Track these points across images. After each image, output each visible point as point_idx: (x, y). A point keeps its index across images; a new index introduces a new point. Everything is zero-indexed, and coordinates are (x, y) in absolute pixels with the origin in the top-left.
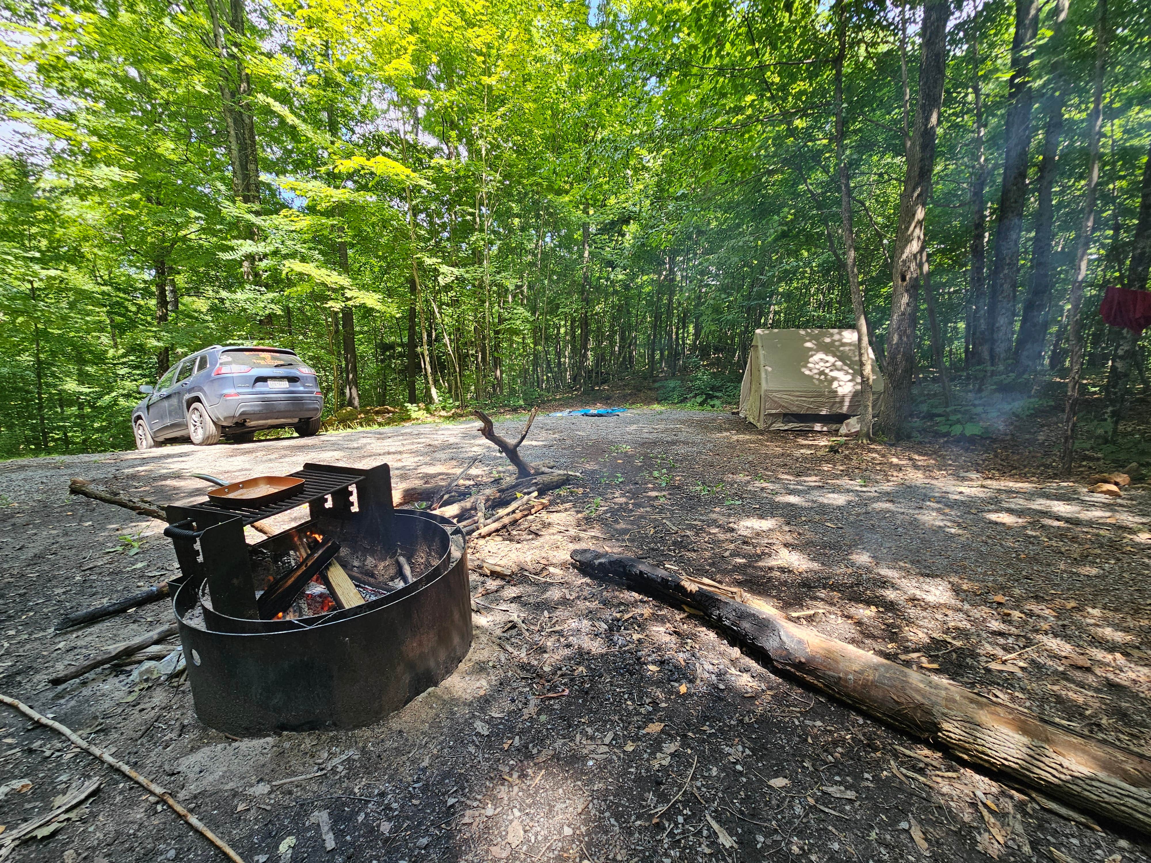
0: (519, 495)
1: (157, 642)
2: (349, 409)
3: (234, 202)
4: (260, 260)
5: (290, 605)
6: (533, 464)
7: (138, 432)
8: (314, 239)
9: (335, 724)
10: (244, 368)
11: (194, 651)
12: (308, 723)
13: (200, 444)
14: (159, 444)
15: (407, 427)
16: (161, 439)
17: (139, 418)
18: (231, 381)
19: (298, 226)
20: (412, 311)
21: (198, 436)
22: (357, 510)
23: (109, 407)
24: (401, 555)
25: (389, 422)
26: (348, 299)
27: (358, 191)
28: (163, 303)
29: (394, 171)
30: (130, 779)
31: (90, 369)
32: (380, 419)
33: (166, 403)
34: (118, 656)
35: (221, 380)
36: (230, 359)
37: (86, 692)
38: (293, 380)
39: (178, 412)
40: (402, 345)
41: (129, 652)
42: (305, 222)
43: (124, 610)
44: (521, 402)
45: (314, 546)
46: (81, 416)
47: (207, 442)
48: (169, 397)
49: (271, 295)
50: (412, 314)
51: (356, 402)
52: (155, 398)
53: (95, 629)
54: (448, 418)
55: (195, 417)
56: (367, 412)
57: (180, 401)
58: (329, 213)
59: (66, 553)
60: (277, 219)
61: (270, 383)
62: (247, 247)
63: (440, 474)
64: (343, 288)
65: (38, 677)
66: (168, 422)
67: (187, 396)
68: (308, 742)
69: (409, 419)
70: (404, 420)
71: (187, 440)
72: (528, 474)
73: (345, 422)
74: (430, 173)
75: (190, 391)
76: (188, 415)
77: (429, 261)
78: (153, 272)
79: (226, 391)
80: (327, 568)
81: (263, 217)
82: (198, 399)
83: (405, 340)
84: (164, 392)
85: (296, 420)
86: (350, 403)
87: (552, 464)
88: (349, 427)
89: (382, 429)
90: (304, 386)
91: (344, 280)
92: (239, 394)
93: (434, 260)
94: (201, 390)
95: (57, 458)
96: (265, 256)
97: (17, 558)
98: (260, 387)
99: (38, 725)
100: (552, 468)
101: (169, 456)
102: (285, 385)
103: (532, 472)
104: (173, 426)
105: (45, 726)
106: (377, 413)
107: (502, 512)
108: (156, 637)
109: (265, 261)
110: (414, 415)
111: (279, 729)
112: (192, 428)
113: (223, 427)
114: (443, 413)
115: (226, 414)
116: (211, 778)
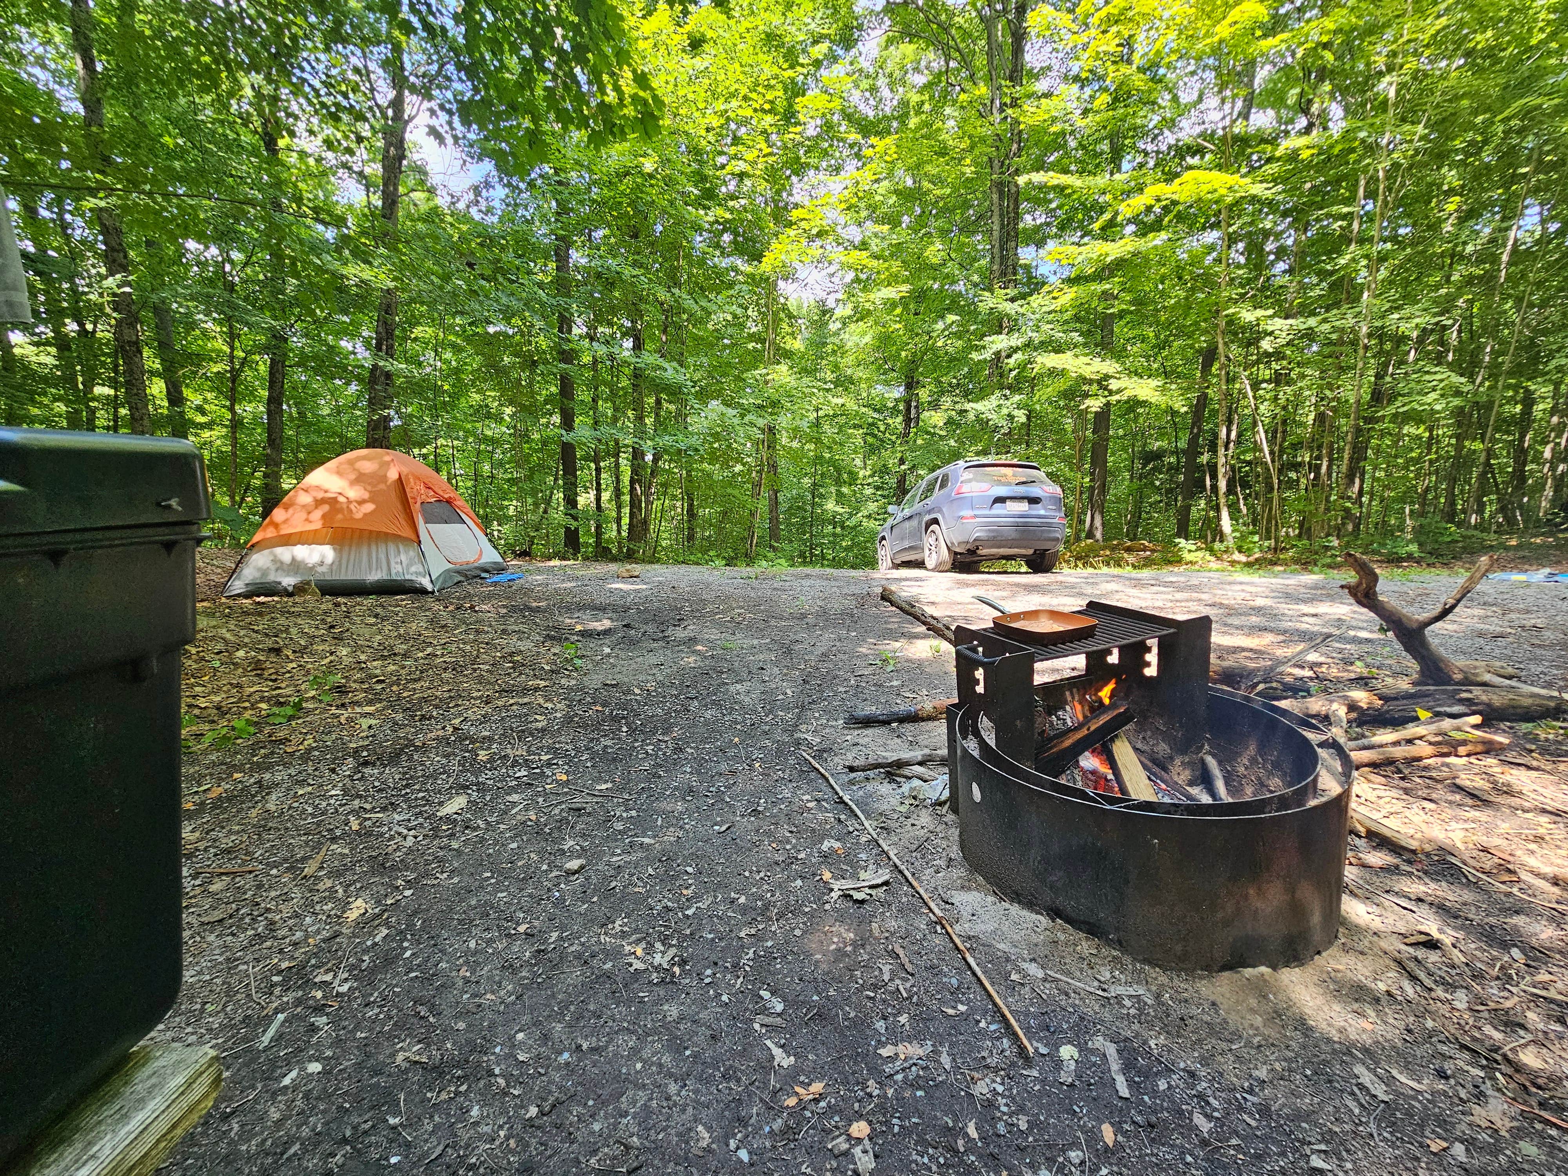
0: (1423, 715)
1: (920, 764)
2: (1089, 541)
3: (992, 291)
4: (1009, 356)
5: (1064, 772)
6: (1459, 663)
7: (881, 553)
8: (1077, 318)
9: (1120, 942)
10: (984, 486)
11: (974, 785)
12: (1089, 923)
13: (933, 570)
14: (897, 566)
15: (1172, 574)
16: (898, 561)
17: (883, 538)
18: (971, 503)
19: (1057, 305)
20: (1203, 400)
21: (930, 563)
22: (1155, 674)
23: (855, 527)
24: (1209, 753)
25: (1148, 563)
26: (1111, 393)
27: (1144, 235)
28: (908, 421)
29: (1205, 188)
30: (913, 887)
31: (845, 490)
32: (1131, 559)
33: (907, 524)
34: (890, 765)
35: (960, 499)
36: (971, 476)
37: (869, 787)
38: (1034, 501)
39: (916, 534)
40: (1176, 452)
41: (900, 764)
42: (1068, 296)
43: (889, 723)
44: (1413, 548)
45: (1098, 708)
46: (834, 535)
47: (938, 569)
48: (910, 517)
49: (1017, 398)
50: (1201, 405)
51: (1098, 535)
52: (900, 516)
53: (869, 732)
54: (1249, 565)
55: (932, 540)
56: (1113, 549)
57: (920, 523)
58: (1099, 276)
59: (842, 656)
60: (1036, 300)
61: (1009, 503)
62: (999, 342)
63: (1244, 650)
64: (1107, 377)
65: (836, 759)
66: (906, 544)
67: (927, 518)
68: (1086, 947)
69: (1179, 561)
70: (1170, 563)
71: (920, 564)
72: (1448, 681)
73: (1083, 559)
74: (1272, 169)
75: (929, 512)
76: (925, 538)
77: (1248, 315)
78: (902, 389)
79: (963, 513)
80: (1112, 740)
81: (1020, 302)
82: (936, 521)
83: (1182, 444)
84: (907, 512)
85: (1031, 552)
86: (1090, 535)
87: (1510, 671)
88: (1092, 566)
89: (1136, 574)
90: (1046, 509)
91: (1109, 366)
92: (975, 516)
93: (1260, 313)
94: (940, 511)
95: (829, 570)
96: (1016, 350)
97: (812, 652)
98: (998, 509)
99: (842, 802)
100: (1510, 678)
101: (907, 579)
102: (1024, 507)
103: (1458, 677)
104: (911, 548)
105: (846, 804)
106: (1129, 550)
107: (1385, 736)
108: (920, 758)
109: (1015, 356)
110: (1188, 557)
111: (1055, 913)
112: (927, 552)
113: (956, 553)
114: (1237, 556)
115: (961, 539)
116: (983, 927)
